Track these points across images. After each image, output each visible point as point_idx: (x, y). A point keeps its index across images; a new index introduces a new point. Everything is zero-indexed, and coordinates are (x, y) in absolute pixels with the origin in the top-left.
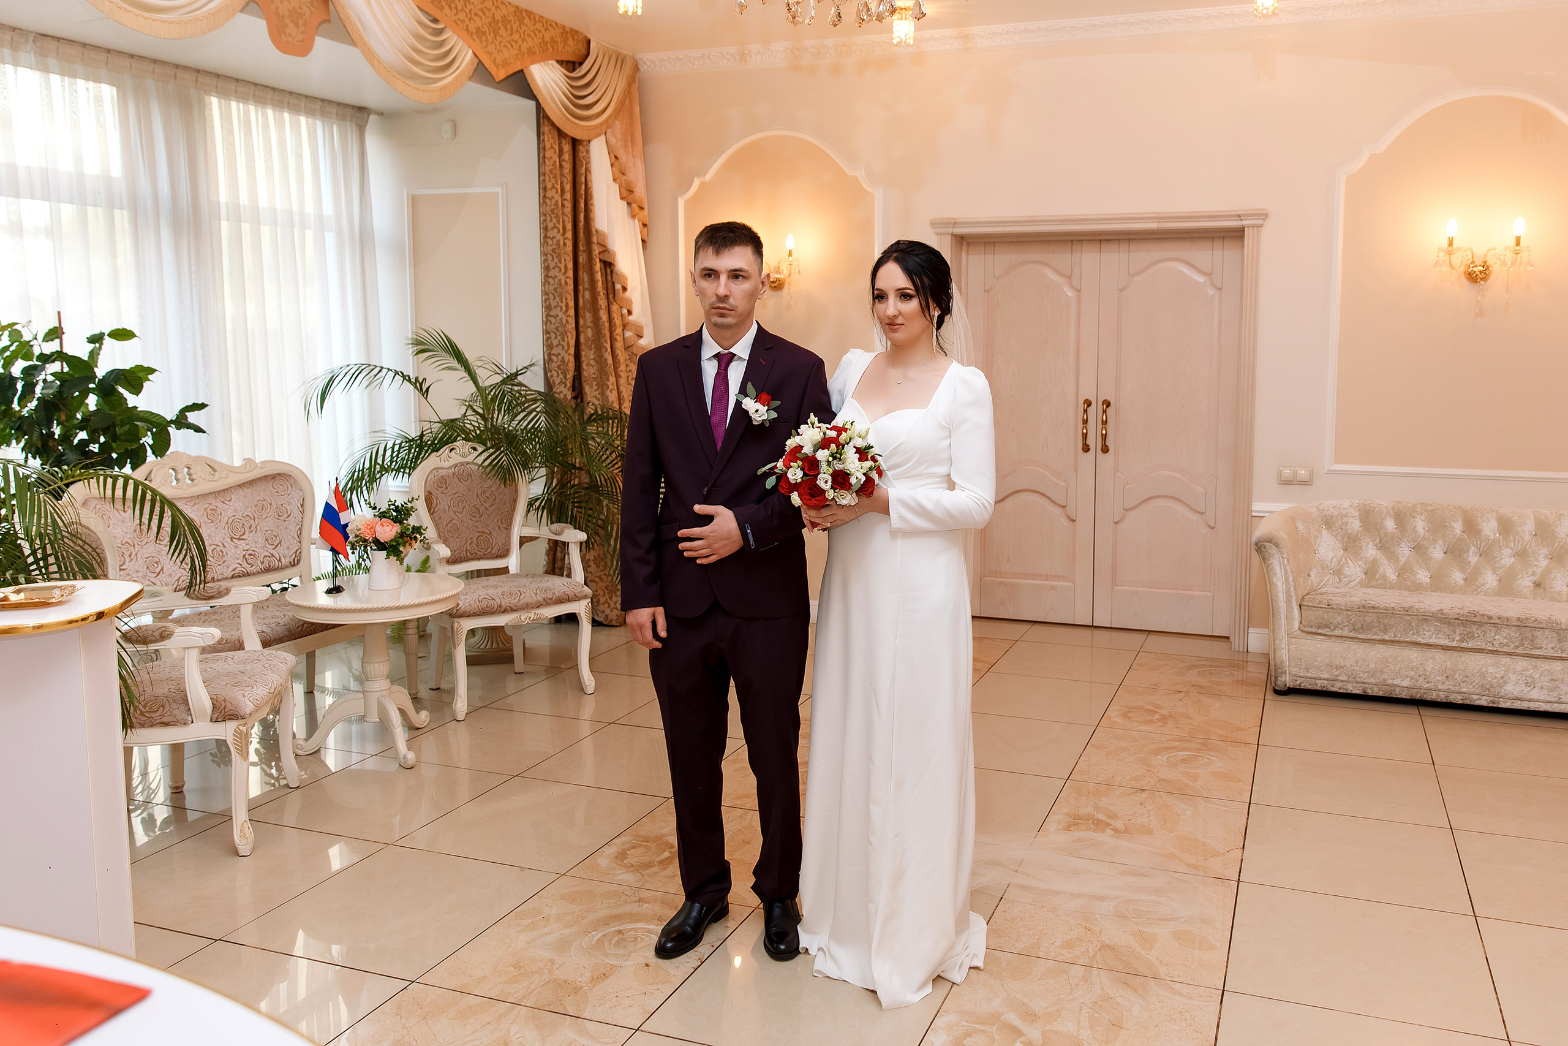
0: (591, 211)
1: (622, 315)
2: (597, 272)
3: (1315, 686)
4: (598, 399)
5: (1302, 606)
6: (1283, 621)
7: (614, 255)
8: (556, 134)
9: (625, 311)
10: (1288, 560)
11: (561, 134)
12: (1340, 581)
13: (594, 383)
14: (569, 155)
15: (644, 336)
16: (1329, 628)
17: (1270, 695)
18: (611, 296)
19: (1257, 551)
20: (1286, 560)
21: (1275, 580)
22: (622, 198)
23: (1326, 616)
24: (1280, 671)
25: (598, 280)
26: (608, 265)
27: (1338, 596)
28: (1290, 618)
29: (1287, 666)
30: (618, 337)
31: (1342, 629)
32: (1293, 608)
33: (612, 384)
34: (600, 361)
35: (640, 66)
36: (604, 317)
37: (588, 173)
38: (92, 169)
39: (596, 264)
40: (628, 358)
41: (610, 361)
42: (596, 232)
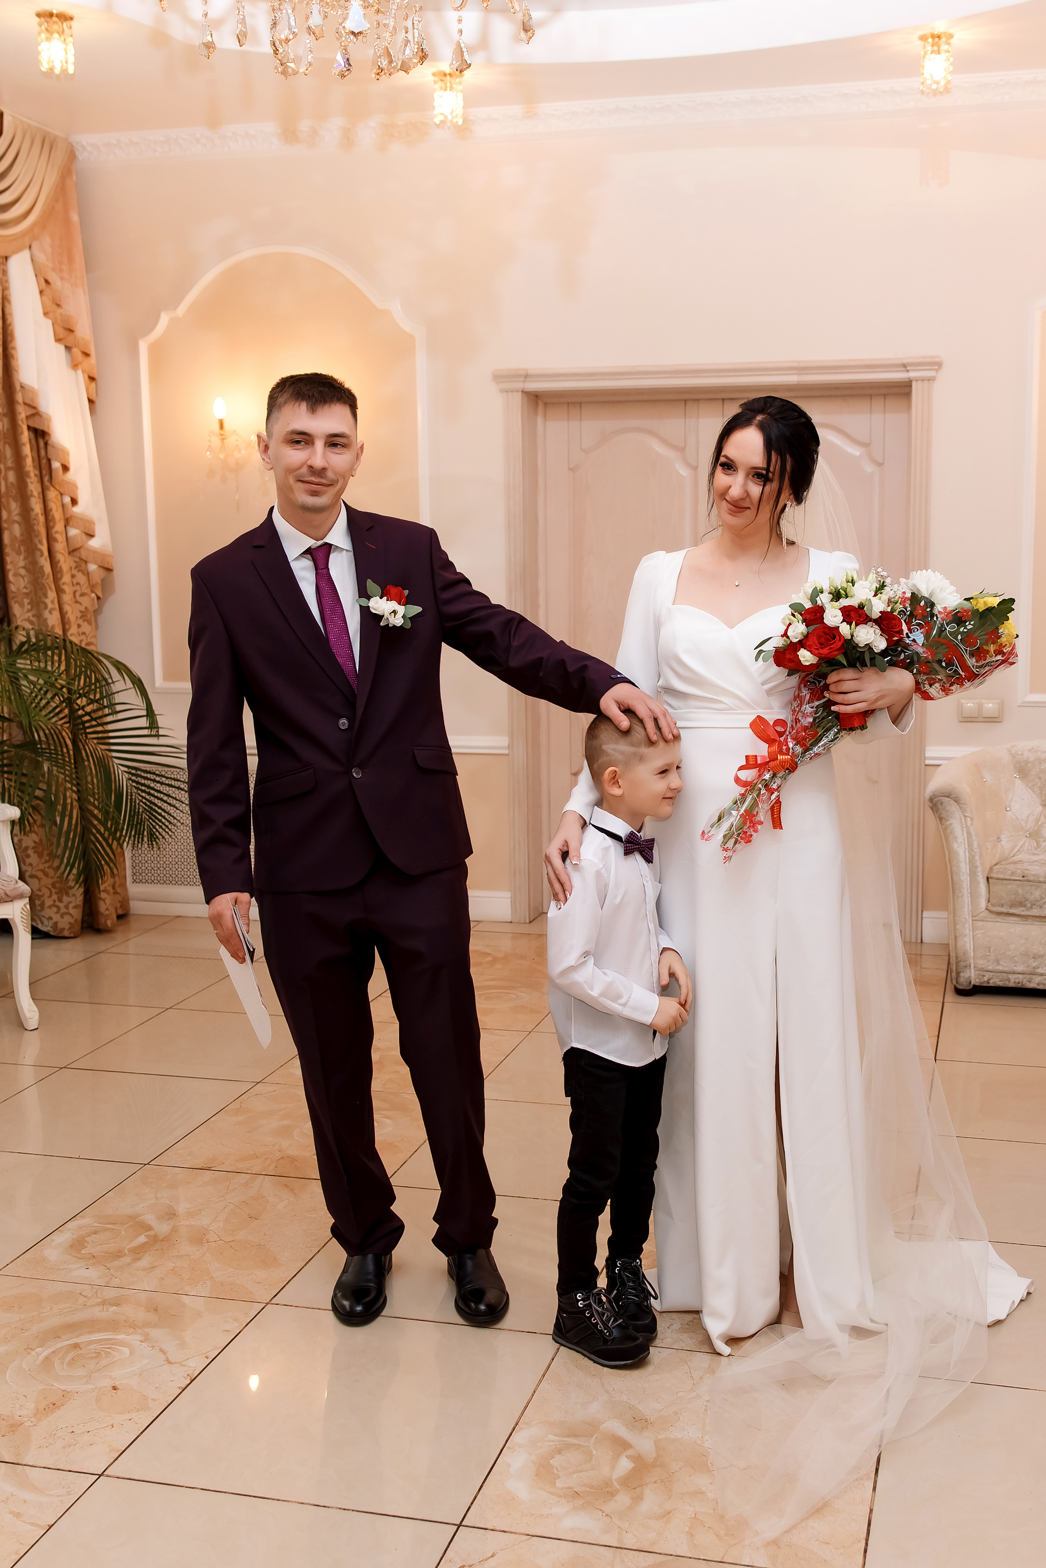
0: (15, 357)
1: (63, 506)
2: (24, 444)
3: (1007, 983)
4: (31, 623)
5: (990, 880)
6: (967, 899)
7: (49, 420)
9: (67, 500)
10: (972, 819)
12: (1038, 845)
13: (26, 601)
15: (97, 534)
16: (1025, 906)
17: (951, 997)
18: (46, 479)
19: (932, 808)
20: (969, 819)
21: (955, 846)
22: (58, 340)
23: (1020, 891)
24: (962, 964)
25: (26, 456)
26: (40, 435)
27: (1035, 865)
28: (974, 895)
29: (972, 958)
30: (58, 536)
31: (1041, 907)
32: (979, 883)
33: (52, 602)
34: (33, 568)
35: (77, 153)
36: (37, 507)
39: (22, 433)
40: (74, 565)
41: (47, 569)
42: (22, 387)
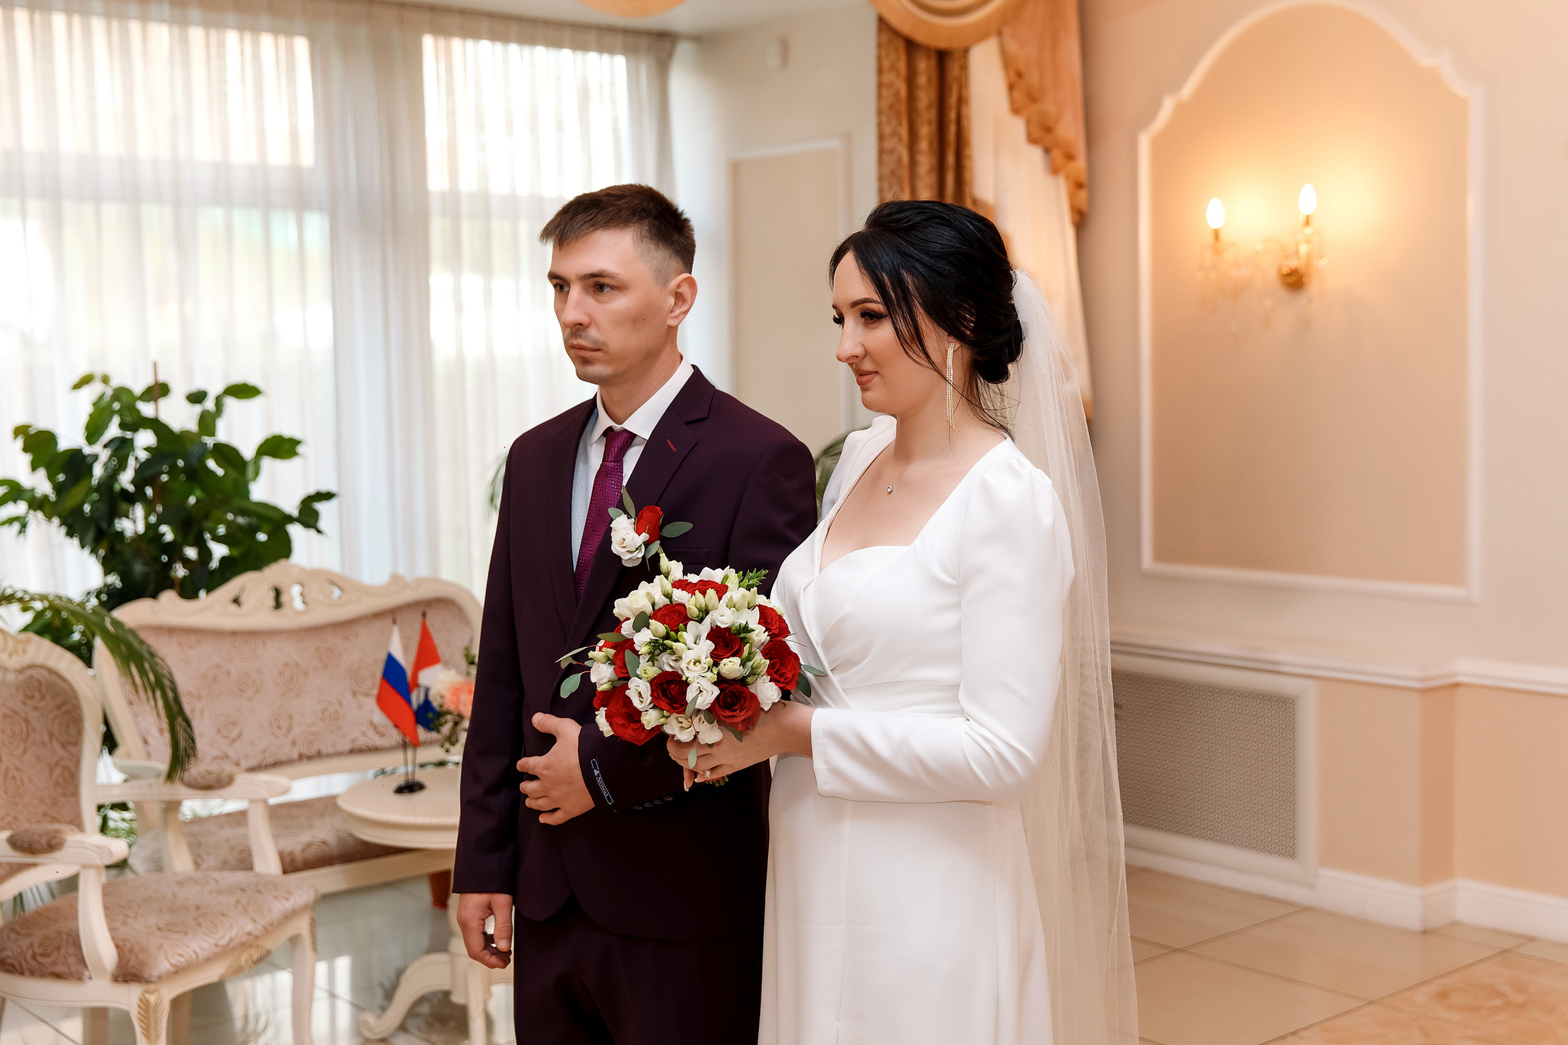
0: (966, 168)
8: (901, 45)
11: (911, 46)
14: (929, 77)
22: (1032, 140)
37: (963, 106)
38: (279, 157)
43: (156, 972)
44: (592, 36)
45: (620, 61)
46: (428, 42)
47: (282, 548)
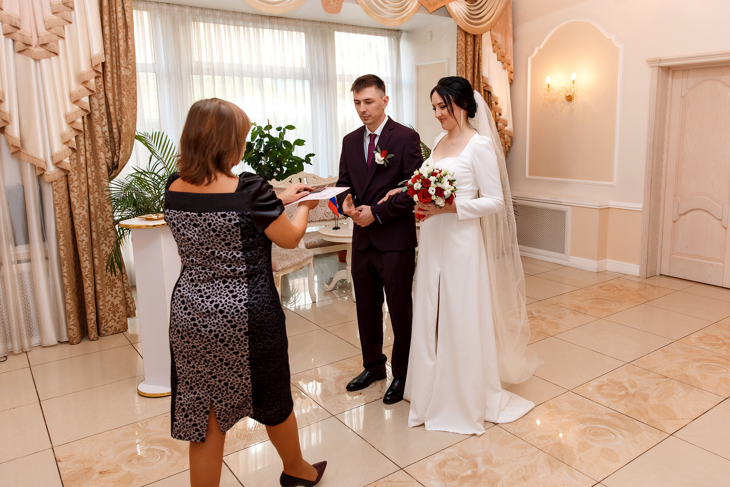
0: (480, 68)
1: (496, 116)
7: (491, 87)
8: (463, 33)
9: (497, 114)
11: (466, 34)
14: (471, 42)
15: (508, 125)
22: (499, 60)
26: (489, 92)
37: (480, 50)
38: (297, 65)
42: (483, 77)
43: (278, 269)
44: (379, 31)
45: (387, 38)
46: (336, 33)
47: (301, 169)
